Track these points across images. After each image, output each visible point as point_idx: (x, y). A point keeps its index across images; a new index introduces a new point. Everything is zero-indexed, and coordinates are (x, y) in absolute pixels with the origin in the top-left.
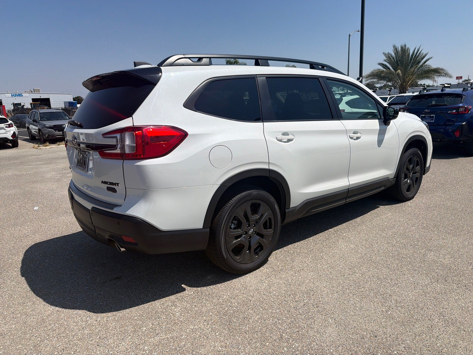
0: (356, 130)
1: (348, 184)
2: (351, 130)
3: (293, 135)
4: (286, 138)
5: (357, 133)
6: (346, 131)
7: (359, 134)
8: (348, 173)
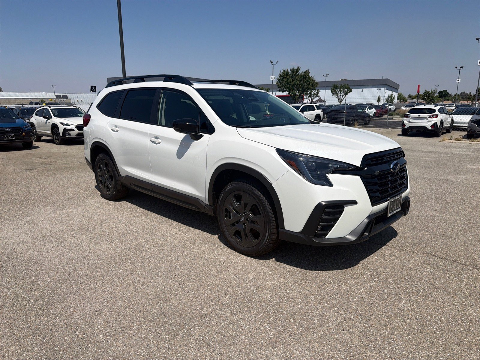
3: (119, 129)
4: (116, 129)
7: (159, 140)
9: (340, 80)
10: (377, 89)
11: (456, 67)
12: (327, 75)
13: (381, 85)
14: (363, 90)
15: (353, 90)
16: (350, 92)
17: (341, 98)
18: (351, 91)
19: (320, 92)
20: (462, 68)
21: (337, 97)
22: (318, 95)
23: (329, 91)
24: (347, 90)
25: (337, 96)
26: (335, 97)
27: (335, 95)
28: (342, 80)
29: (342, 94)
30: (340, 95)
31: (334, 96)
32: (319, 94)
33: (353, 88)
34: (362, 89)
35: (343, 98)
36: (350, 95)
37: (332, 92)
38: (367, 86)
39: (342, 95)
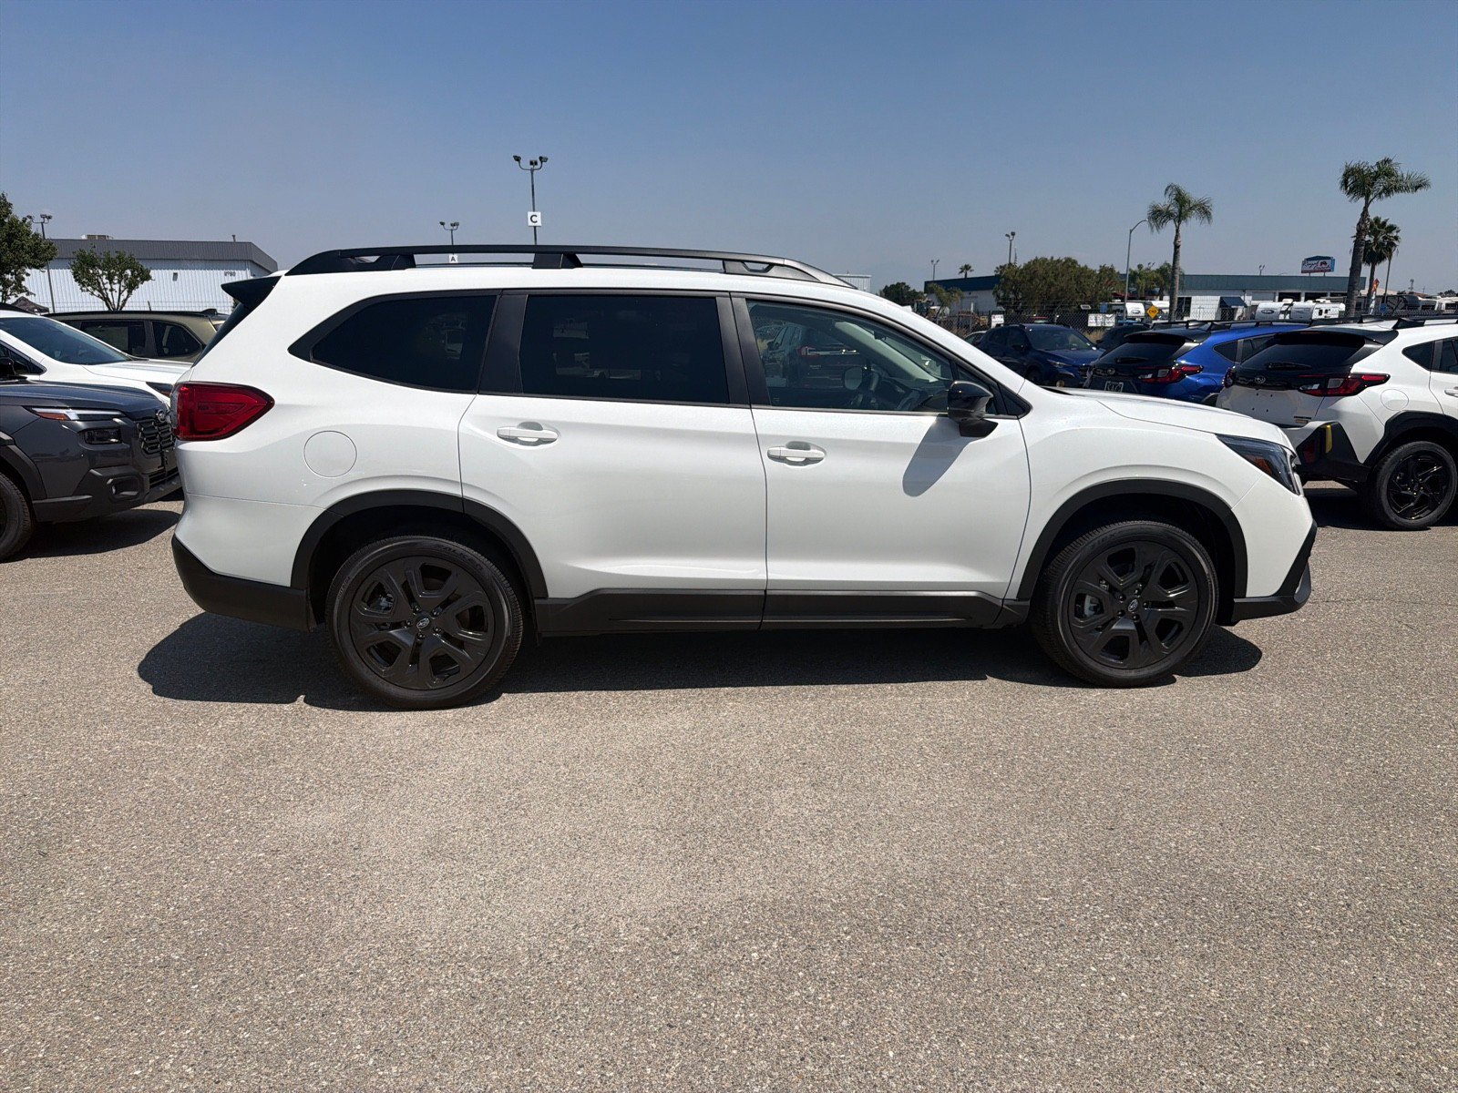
0: (807, 438)
1: (764, 577)
2: (781, 436)
3: (557, 432)
4: (533, 435)
5: (809, 449)
6: (758, 439)
7: (812, 451)
8: (765, 548)
9: (84, 237)
10: (223, 272)
11: (442, 224)
12: (43, 216)
13: (236, 262)
14: (175, 274)
15: (153, 273)
16: (143, 280)
17: (116, 301)
18: (148, 278)
19: (28, 275)
20: (455, 227)
21: (99, 296)
22: (21, 286)
23: (67, 274)
24: (132, 272)
25: (100, 291)
26: (92, 294)
27: (90, 288)
28: (89, 236)
29: (116, 287)
30: (112, 290)
31: (88, 290)
32: (23, 283)
33: (151, 268)
34: (175, 271)
35: (122, 298)
36: (144, 287)
37: (77, 278)
38: (188, 264)
39: (117, 290)
